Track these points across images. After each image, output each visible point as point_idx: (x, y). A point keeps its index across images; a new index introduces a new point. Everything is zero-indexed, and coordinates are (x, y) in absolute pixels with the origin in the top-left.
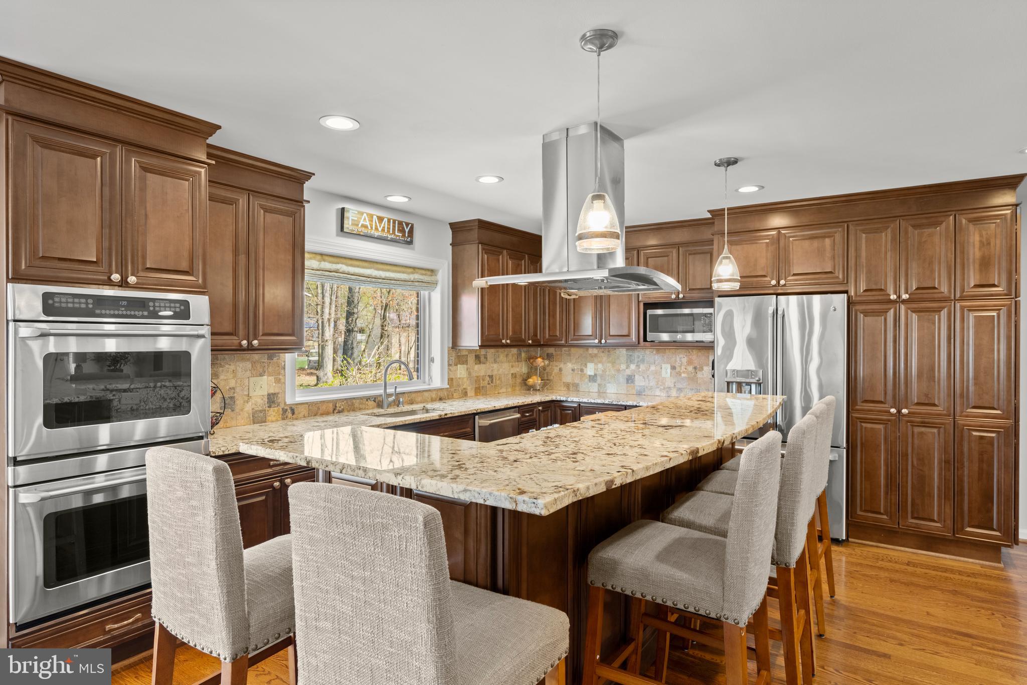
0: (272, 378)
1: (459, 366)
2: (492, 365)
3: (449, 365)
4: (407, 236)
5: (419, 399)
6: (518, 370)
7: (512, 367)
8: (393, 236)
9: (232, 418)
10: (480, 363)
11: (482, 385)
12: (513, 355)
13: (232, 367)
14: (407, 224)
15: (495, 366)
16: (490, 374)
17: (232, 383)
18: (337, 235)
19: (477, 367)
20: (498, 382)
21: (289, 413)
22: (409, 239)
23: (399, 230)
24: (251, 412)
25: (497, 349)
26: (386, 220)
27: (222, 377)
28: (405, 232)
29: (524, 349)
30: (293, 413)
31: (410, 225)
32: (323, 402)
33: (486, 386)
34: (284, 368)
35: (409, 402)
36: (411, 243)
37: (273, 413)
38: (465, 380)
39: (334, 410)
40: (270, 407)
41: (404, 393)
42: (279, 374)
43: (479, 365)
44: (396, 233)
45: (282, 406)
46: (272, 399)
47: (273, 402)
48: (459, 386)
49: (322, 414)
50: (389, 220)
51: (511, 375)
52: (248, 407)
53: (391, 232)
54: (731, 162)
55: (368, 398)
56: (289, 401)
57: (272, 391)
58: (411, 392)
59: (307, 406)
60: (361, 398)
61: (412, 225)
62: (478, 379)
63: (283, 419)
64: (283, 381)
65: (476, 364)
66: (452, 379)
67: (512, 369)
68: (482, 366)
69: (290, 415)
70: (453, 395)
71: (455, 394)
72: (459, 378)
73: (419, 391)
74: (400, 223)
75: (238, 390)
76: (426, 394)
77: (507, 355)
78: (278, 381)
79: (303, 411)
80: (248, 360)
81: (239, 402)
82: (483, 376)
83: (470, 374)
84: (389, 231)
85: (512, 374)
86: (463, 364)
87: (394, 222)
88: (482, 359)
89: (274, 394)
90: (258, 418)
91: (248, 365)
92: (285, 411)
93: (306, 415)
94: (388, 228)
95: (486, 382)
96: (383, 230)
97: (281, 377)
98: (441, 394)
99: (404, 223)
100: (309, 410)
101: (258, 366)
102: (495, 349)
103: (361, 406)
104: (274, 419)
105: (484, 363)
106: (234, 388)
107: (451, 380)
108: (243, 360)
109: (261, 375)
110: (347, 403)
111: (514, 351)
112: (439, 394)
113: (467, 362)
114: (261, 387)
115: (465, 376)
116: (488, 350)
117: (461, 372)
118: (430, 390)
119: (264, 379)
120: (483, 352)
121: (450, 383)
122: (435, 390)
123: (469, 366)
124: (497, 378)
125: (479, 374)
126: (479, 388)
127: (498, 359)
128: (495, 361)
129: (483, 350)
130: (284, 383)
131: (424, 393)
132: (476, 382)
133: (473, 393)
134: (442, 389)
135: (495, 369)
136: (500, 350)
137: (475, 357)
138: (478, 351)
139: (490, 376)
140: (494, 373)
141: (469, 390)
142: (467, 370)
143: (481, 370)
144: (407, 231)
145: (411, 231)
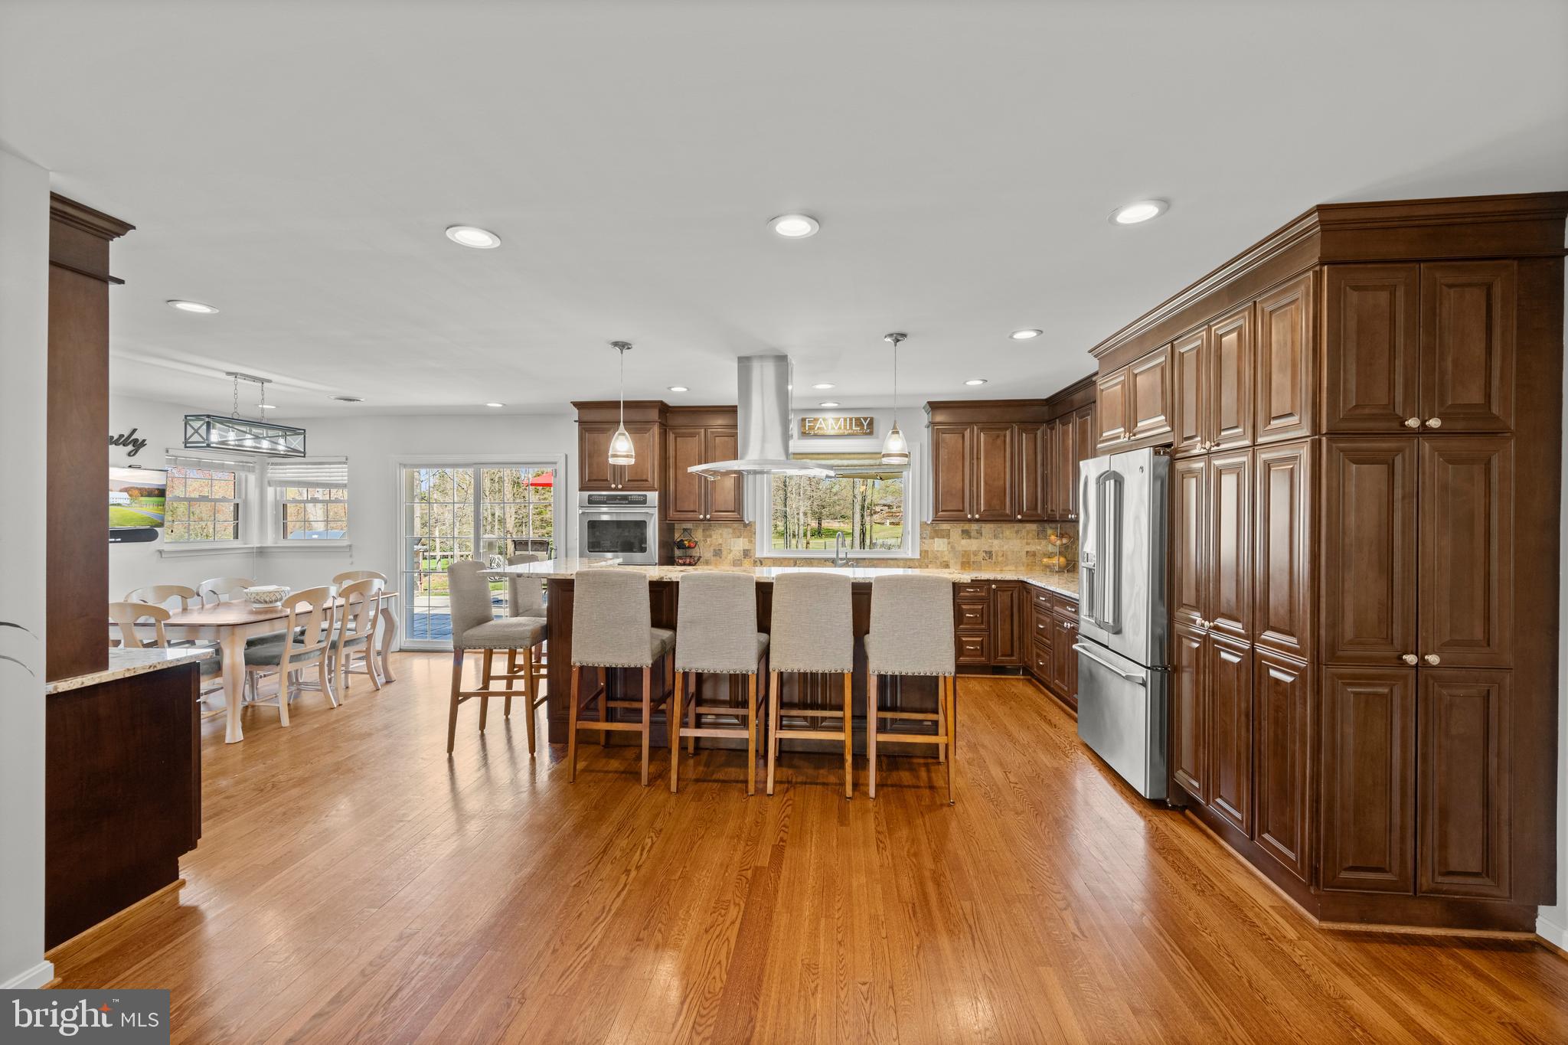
0: (746, 540)
1: (936, 539)
2: (990, 541)
3: (921, 538)
6: (1039, 548)
7: (1028, 544)
8: (850, 431)
9: (720, 560)
10: (970, 537)
11: (973, 560)
12: (1028, 532)
13: (720, 531)
14: (865, 419)
15: (996, 542)
16: (988, 550)
17: (720, 541)
18: (799, 439)
19: (964, 542)
20: (1000, 559)
21: (759, 563)
23: (856, 425)
24: (732, 559)
25: (1000, 525)
27: (714, 537)
28: (864, 426)
29: (1050, 525)
30: (761, 564)
32: (785, 559)
33: (980, 562)
34: (754, 534)
36: (871, 433)
37: (746, 562)
38: (946, 553)
39: (795, 565)
40: (745, 558)
42: (751, 537)
43: (968, 540)
44: (854, 428)
45: (753, 558)
46: (746, 553)
47: (747, 555)
48: (936, 558)
50: (845, 420)
51: (1025, 552)
52: (730, 557)
54: (899, 337)
56: (758, 555)
57: (747, 548)
58: (872, 559)
59: (772, 560)
61: (872, 419)
62: (966, 554)
63: (754, 567)
64: (753, 541)
65: (963, 538)
66: (926, 552)
67: (1027, 546)
68: (973, 541)
69: (759, 565)
70: (931, 565)
71: (933, 565)
72: (938, 551)
73: (883, 559)
74: (858, 419)
75: (723, 545)
76: (892, 562)
77: (1017, 532)
78: (750, 542)
79: (769, 563)
80: (730, 527)
81: (724, 553)
82: (976, 551)
83: (953, 548)
84: (845, 428)
85: (1027, 552)
86: (945, 537)
87: (851, 419)
88: (973, 534)
89: (747, 550)
90: (736, 563)
91: (730, 530)
92: (755, 562)
95: (980, 558)
96: (840, 428)
97: (752, 539)
98: (912, 564)
100: (774, 563)
101: (737, 531)
104: (747, 566)
105: (977, 538)
106: (721, 544)
107: (924, 553)
108: (726, 527)
109: (738, 538)
111: (1033, 527)
112: (908, 563)
113: (948, 536)
114: (739, 544)
115: (946, 549)
116: (983, 525)
117: (939, 545)
118: (896, 559)
119: (741, 539)
120: (974, 527)
121: (923, 554)
122: (902, 559)
123: (951, 540)
124: (1000, 555)
125: (968, 549)
126: (968, 563)
127: (1001, 535)
128: (996, 537)
129: (975, 525)
130: (755, 543)
131: (889, 561)
132: (963, 556)
133: (959, 567)
134: (912, 559)
135: (996, 545)
136: (1005, 526)
137: (963, 531)
138: (966, 526)
139: (986, 552)
140: (993, 550)
141: (952, 563)
142: (949, 543)
143: (972, 545)
144: (865, 424)
145: (871, 423)
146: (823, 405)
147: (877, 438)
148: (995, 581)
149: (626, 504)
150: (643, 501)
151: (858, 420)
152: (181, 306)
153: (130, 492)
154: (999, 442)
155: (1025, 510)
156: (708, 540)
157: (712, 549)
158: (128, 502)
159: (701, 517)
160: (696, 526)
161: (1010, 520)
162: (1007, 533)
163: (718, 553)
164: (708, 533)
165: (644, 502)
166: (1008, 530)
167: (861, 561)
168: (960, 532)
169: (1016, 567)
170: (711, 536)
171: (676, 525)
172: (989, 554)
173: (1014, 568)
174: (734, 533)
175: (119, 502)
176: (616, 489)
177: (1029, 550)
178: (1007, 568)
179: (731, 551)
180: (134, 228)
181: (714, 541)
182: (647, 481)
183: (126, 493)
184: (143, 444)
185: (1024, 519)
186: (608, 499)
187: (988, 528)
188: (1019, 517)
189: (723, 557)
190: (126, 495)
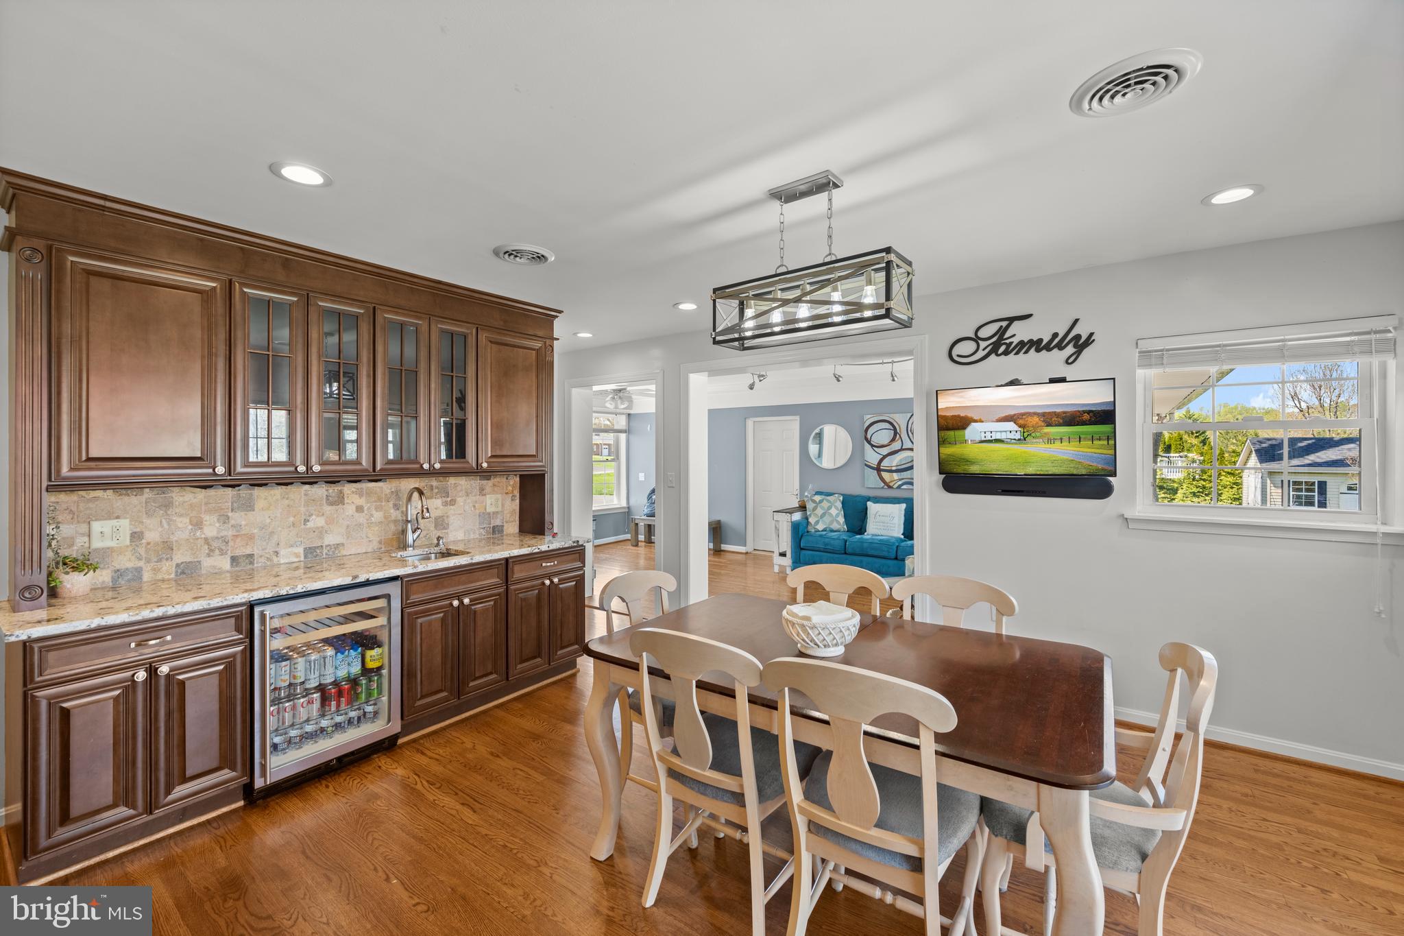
153: (1021, 422)
158: (1018, 436)
175: (998, 437)
183: (1012, 423)
184: (1089, 341)
190: (1011, 426)
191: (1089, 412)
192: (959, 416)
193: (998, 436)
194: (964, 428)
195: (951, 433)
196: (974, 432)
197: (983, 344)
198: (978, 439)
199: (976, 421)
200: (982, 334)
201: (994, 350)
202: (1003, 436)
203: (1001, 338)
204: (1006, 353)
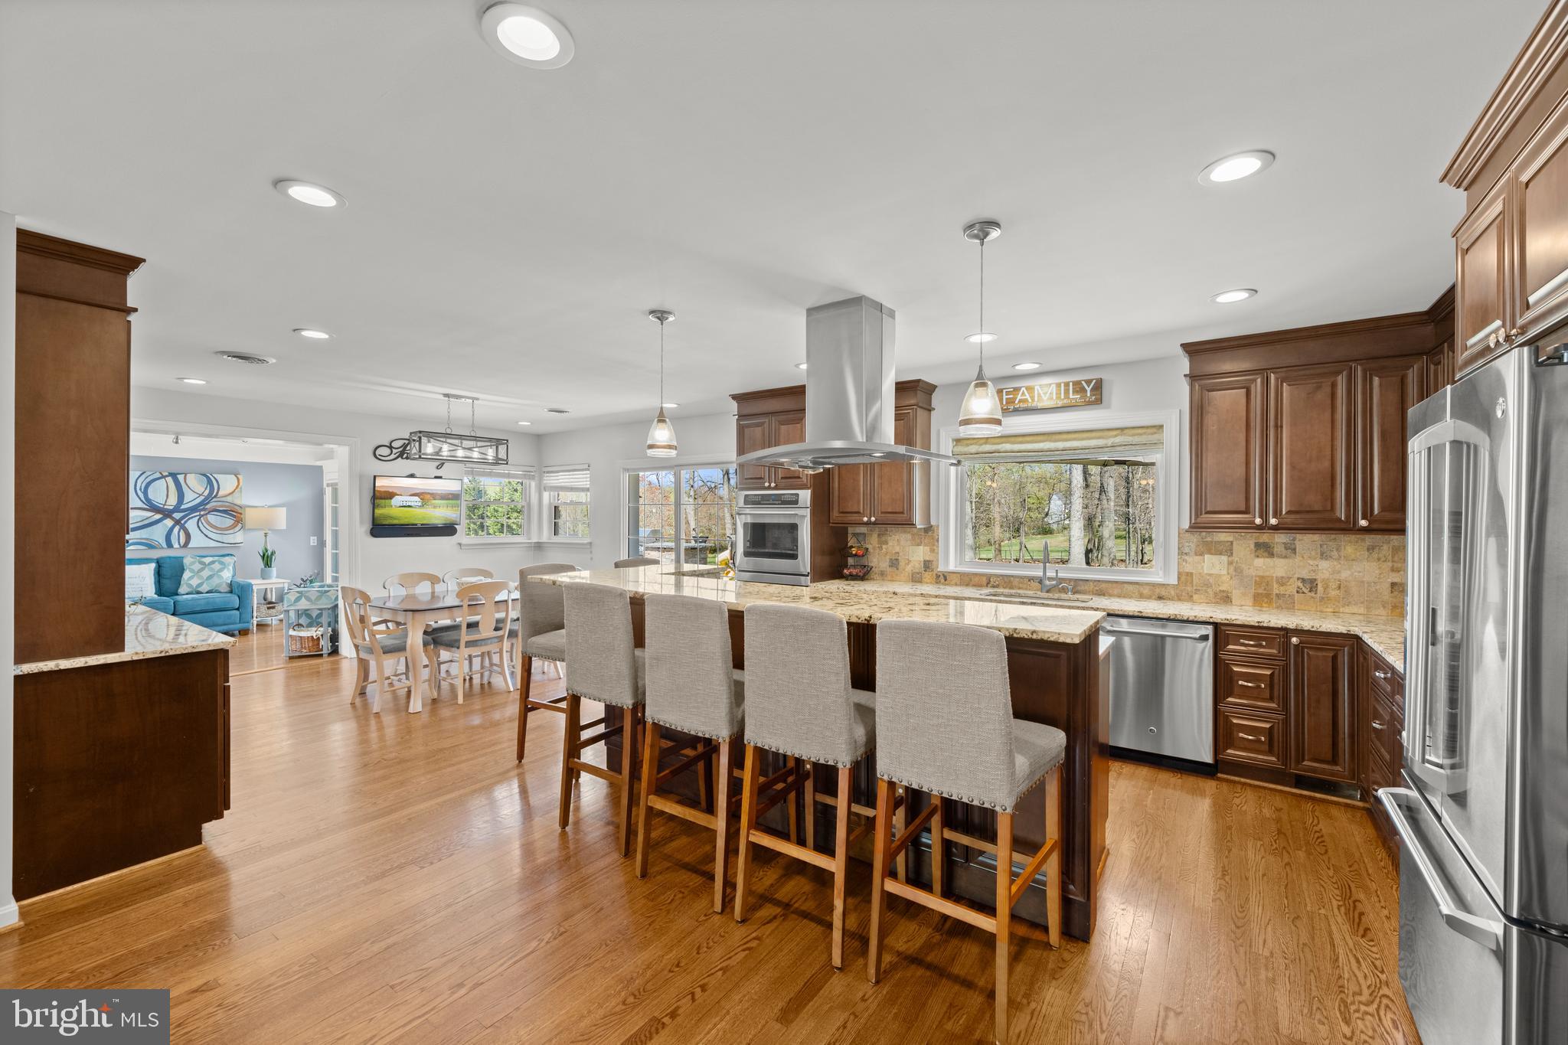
0: (927, 548)
1: (1207, 556)
2: (1311, 562)
3: (1181, 553)
4: (1089, 395)
5: (1115, 593)
8: (1065, 401)
9: (897, 575)
10: (1272, 555)
11: (1276, 591)
13: (897, 537)
14: (1088, 382)
15: (1323, 564)
16: (1306, 577)
17: (897, 549)
19: (1259, 562)
20: (1333, 593)
21: (943, 578)
22: (1093, 398)
23: (1075, 392)
24: (910, 572)
25: (1333, 536)
26: (1054, 386)
27: (890, 544)
28: (1087, 392)
30: (945, 580)
31: (1094, 381)
32: (976, 574)
33: (1293, 596)
34: (938, 541)
35: (1095, 592)
36: (1098, 401)
37: (927, 576)
38: (1226, 578)
39: (988, 583)
40: (925, 571)
41: (1087, 580)
42: (934, 545)
43: (1268, 560)
44: (1071, 396)
45: (936, 571)
46: (927, 565)
47: (928, 567)
48: (1208, 585)
49: (974, 586)
50: (1058, 385)
51: (1388, 585)
52: (909, 568)
53: (1063, 397)
55: (1031, 579)
56: (941, 568)
57: (928, 559)
58: (1099, 581)
59: (959, 575)
60: (1022, 577)
61: (1099, 382)
62: (1263, 581)
63: (937, 583)
64: (936, 551)
65: (1258, 557)
66: (1190, 575)
67: (1394, 574)
68: (1279, 562)
69: (943, 581)
70: (1192, 596)
71: (1195, 597)
72: (1210, 575)
73: (1116, 582)
74: (1077, 383)
75: (900, 554)
76: (1130, 588)
78: (932, 551)
79: (955, 579)
80: (909, 532)
81: (902, 563)
82: (1282, 577)
83: (1238, 571)
84: (1058, 398)
86: (1221, 554)
87: (1067, 385)
88: (1279, 549)
89: (929, 561)
90: (916, 579)
91: (909, 536)
92: (938, 576)
93: (958, 583)
94: (1057, 394)
95: (1291, 589)
96: (1050, 398)
97: (935, 548)
98: (1163, 593)
99: (1083, 382)
100: (961, 579)
101: (916, 536)
102: (1324, 536)
103: (1021, 585)
104: (928, 581)
105: (1286, 557)
106: (898, 553)
107: (1185, 577)
108: (905, 532)
109: (918, 545)
110: (1003, 579)
112: (1157, 591)
113: (1230, 552)
114: (918, 554)
115: (1224, 572)
116: (1298, 536)
117: (1213, 565)
118: (1137, 583)
119: (922, 547)
120: (1280, 538)
121: (1183, 578)
122: (1148, 584)
123: (1235, 558)
124: (1333, 585)
125: (1267, 574)
126: (1268, 596)
127: (1335, 554)
128: (1323, 556)
129: (1282, 536)
130: (938, 553)
131: (1126, 585)
132: (1258, 584)
133: (1249, 601)
134: (1164, 585)
135: (1324, 569)
136: (1344, 538)
137: (1258, 546)
138: (1265, 537)
139: (1303, 580)
140: (1320, 577)
141: (1236, 595)
142: (1230, 563)
143: (1277, 567)
144: (1089, 390)
145: (1098, 386)
146: (1017, 367)
147: (1108, 407)
148: (1298, 632)
149: (779, 504)
150: (794, 502)
151: (1079, 388)
152: (305, 333)
153: (422, 497)
154: (1323, 395)
155: (1376, 511)
156: (884, 546)
157: (888, 557)
158: (420, 504)
159: (865, 519)
160: (871, 530)
161: (1348, 528)
162: (1349, 550)
163: (894, 563)
164: (883, 539)
165: (796, 502)
166: (1349, 546)
167: (1081, 583)
168: (1252, 546)
169: (1368, 608)
170: (886, 543)
171: (849, 528)
172: (1312, 584)
173: (1362, 610)
174: (913, 539)
176: (769, 488)
177: (1395, 580)
178: (1347, 610)
179: (909, 561)
180: (144, 260)
181: (890, 548)
182: (799, 477)
183: (419, 498)
185: (1375, 526)
186: (763, 499)
187: (1306, 542)
188: (1363, 523)
189: (900, 567)
190: (416, 498)
191: (452, 494)
192: (388, 492)
193: (410, 504)
194: (391, 499)
195: (383, 501)
196: (396, 501)
197: (394, 451)
198: (398, 505)
199: (398, 495)
200: (394, 445)
201: (401, 455)
202: (412, 504)
203: (405, 449)
204: (407, 458)
